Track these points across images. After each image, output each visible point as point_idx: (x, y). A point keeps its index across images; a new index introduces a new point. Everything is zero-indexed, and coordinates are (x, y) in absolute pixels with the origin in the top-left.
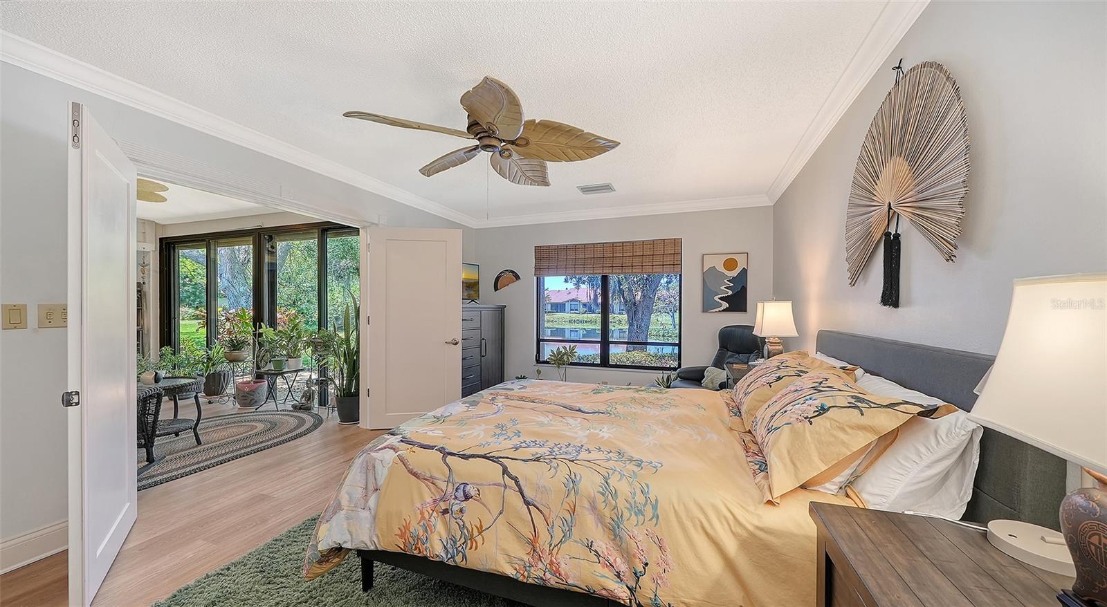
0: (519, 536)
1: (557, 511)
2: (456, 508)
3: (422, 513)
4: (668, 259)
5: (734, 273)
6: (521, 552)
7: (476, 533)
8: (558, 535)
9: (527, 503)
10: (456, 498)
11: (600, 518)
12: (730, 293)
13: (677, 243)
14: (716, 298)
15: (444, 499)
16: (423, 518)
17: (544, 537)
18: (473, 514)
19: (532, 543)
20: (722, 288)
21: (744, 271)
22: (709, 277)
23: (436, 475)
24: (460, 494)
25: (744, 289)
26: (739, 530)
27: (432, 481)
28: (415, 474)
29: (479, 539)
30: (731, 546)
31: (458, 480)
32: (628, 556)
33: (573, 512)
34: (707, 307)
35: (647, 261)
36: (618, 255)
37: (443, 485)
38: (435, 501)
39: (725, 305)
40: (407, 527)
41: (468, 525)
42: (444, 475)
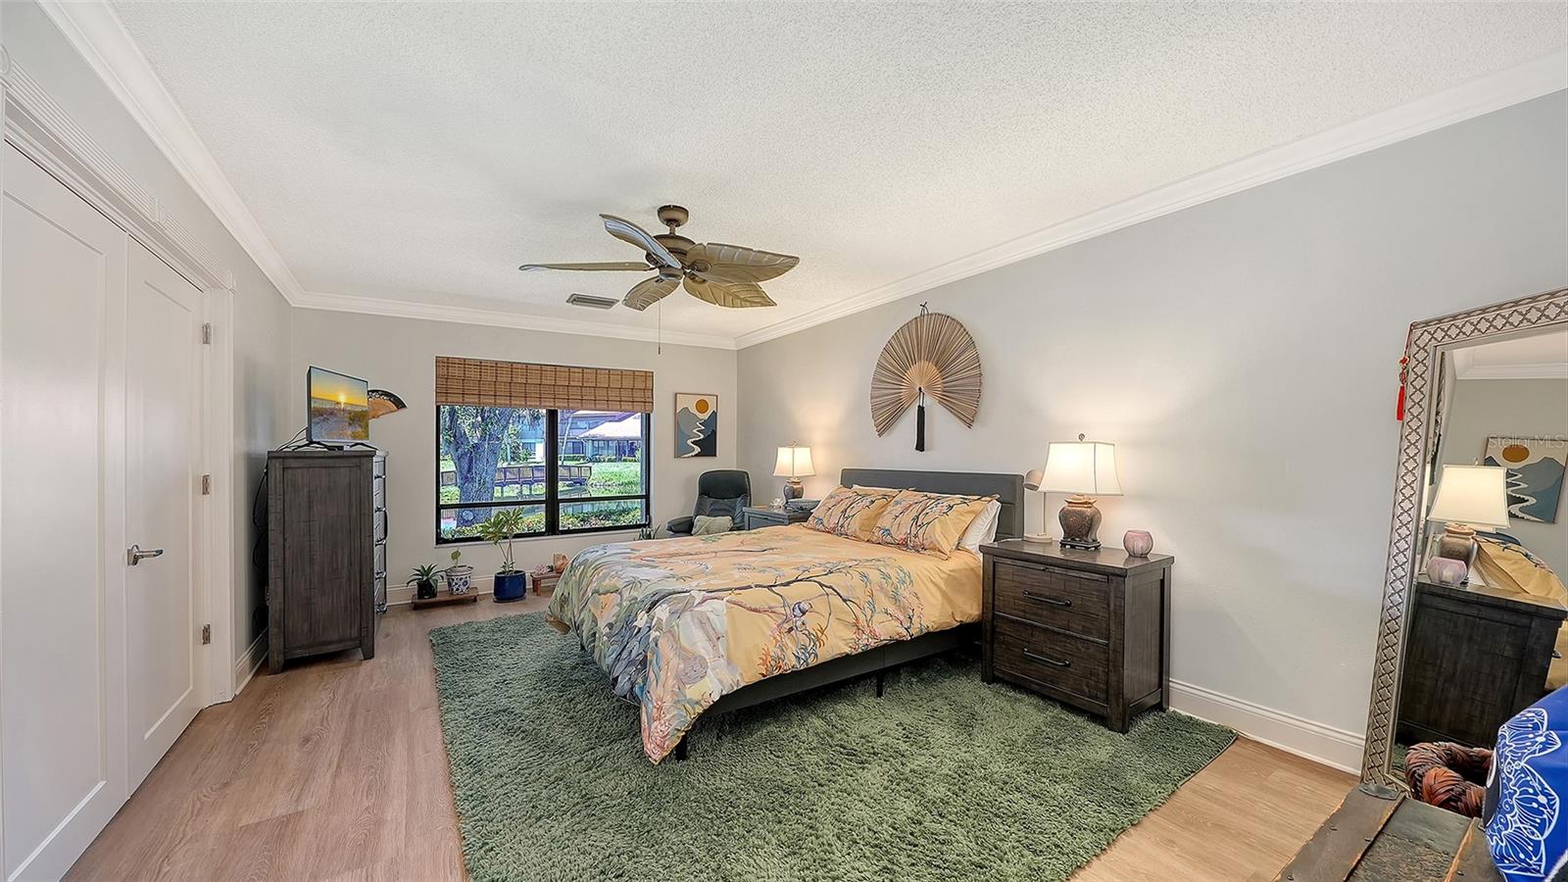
0: (846, 623)
1: (863, 598)
2: (799, 623)
3: (775, 638)
4: (638, 394)
5: (705, 416)
6: (849, 634)
7: (820, 634)
8: (869, 613)
9: (845, 601)
10: (795, 616)
11: (886, 595)
12: (702, 436)
13: (648, 376)
14: (689, 442)
15: (786, 621)
16: (777, 641)
17: (862, 618)
18: (812, 622)
19: (856, 625)
20: (695, 431)
21: (714, 414)
22: (681, 418)
23: (773, 604)
24: (797, 612)
25: (714, 433)
26: (943, 575)
27: (771, 611)
28: (755, 610)
29: (823, 638)
30: (942, 585)
31: (792, 602)
32: (902, 609)
33: (872, 596)
34: (680, 451)
35: (613, 394)
36: (576, 384)
37: (782, 610)
38: (778, 626)
39: (697, 450)
40: (767, 654)
41: (812, 631)
42: (779, 602)
